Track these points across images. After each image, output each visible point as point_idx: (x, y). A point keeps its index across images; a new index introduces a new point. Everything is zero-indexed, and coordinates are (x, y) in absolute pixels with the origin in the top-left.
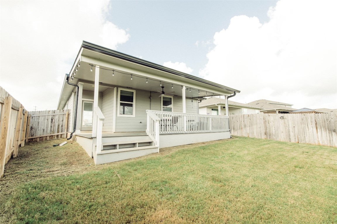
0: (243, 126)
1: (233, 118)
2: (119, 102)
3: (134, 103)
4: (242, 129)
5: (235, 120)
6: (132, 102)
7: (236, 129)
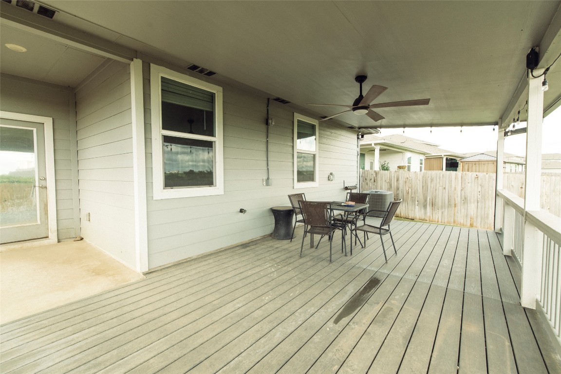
0: (458, 200)
1: (432, 180)
2: (158, 132)
3: (218, 139)
4: (455, 206)
5: (438, 186)
6: (211, 133)
7: (440, 204)
